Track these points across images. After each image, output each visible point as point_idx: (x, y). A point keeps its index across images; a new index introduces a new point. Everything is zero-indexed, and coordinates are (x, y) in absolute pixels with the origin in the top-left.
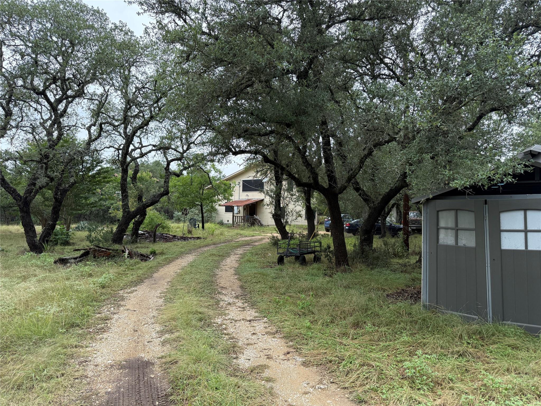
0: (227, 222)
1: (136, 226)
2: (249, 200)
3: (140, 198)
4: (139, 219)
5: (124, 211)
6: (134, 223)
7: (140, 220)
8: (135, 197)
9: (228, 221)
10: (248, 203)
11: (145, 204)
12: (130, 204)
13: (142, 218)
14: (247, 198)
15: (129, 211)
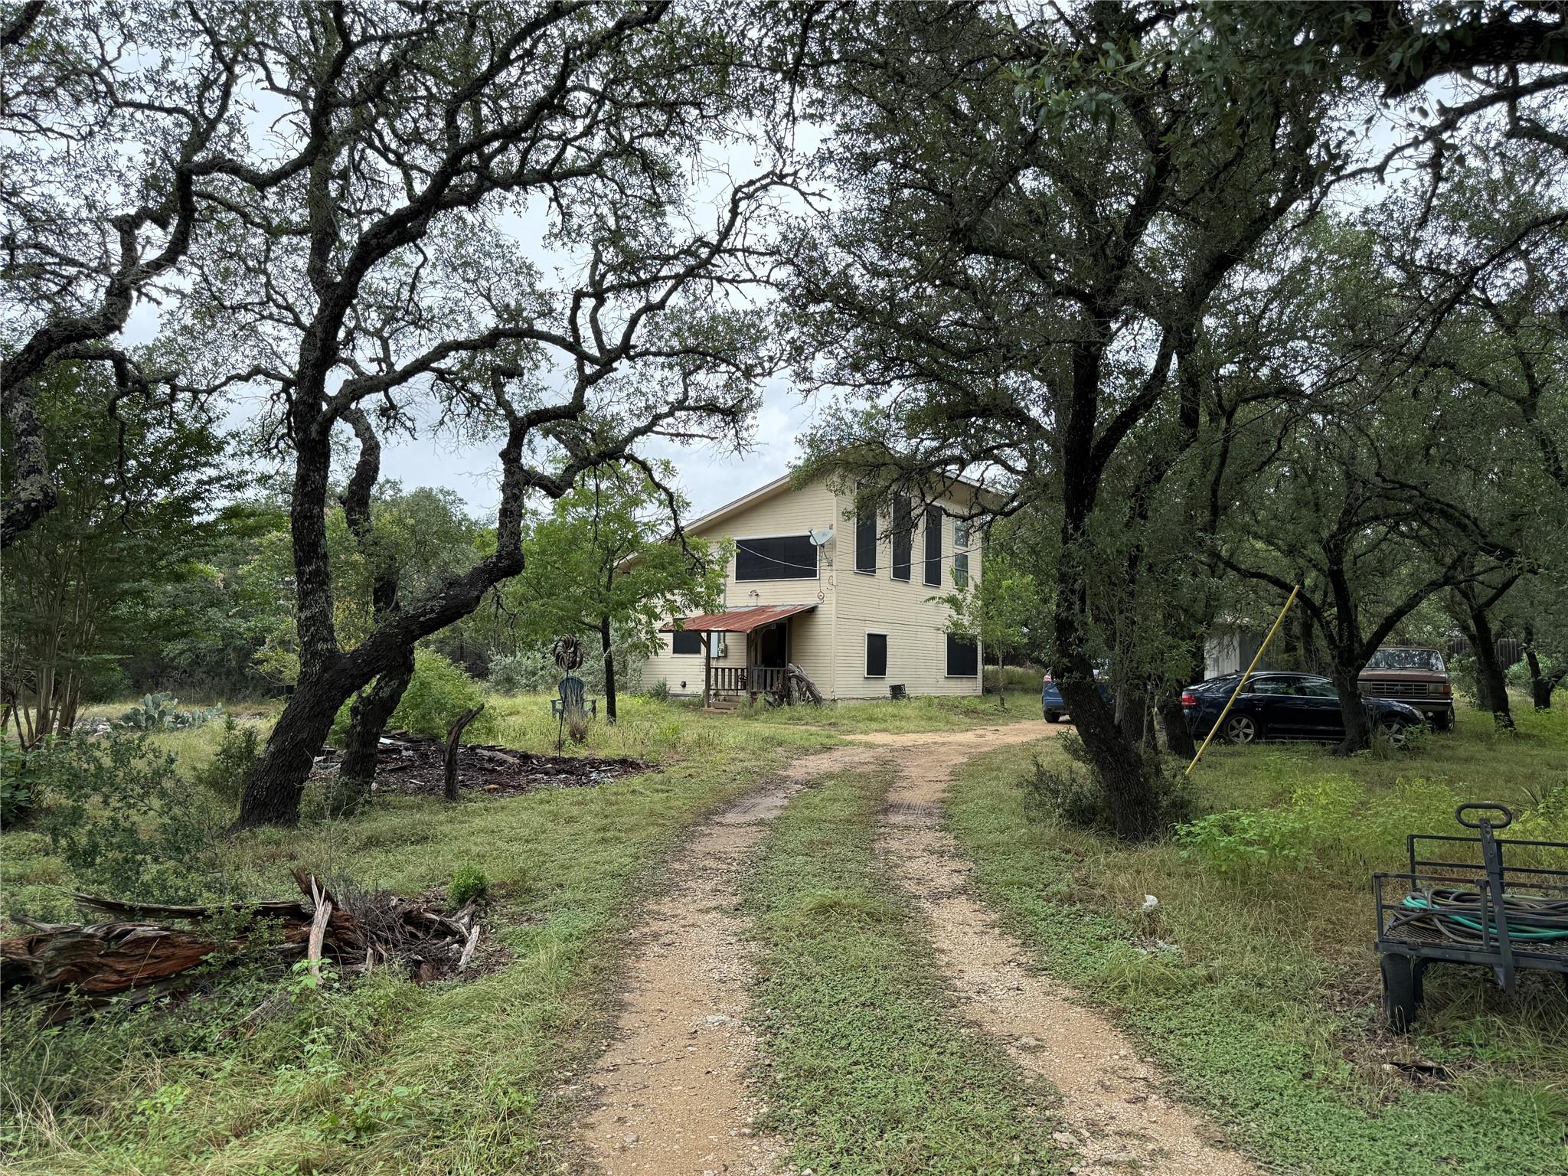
0: (679, 690)
1: (364, 723)
2: (762, 610)
3: (384, 590)
4: (377, 689)
5: (309, 654)
6: (354, 711)
7: (385, 693)
8: (363, 588)
9: (684, 685)
10: (762, 620)
11: (414, 617)
12: (338, 617)
13: (394, 683)
14: (753, 602)
15: (333, 653)
